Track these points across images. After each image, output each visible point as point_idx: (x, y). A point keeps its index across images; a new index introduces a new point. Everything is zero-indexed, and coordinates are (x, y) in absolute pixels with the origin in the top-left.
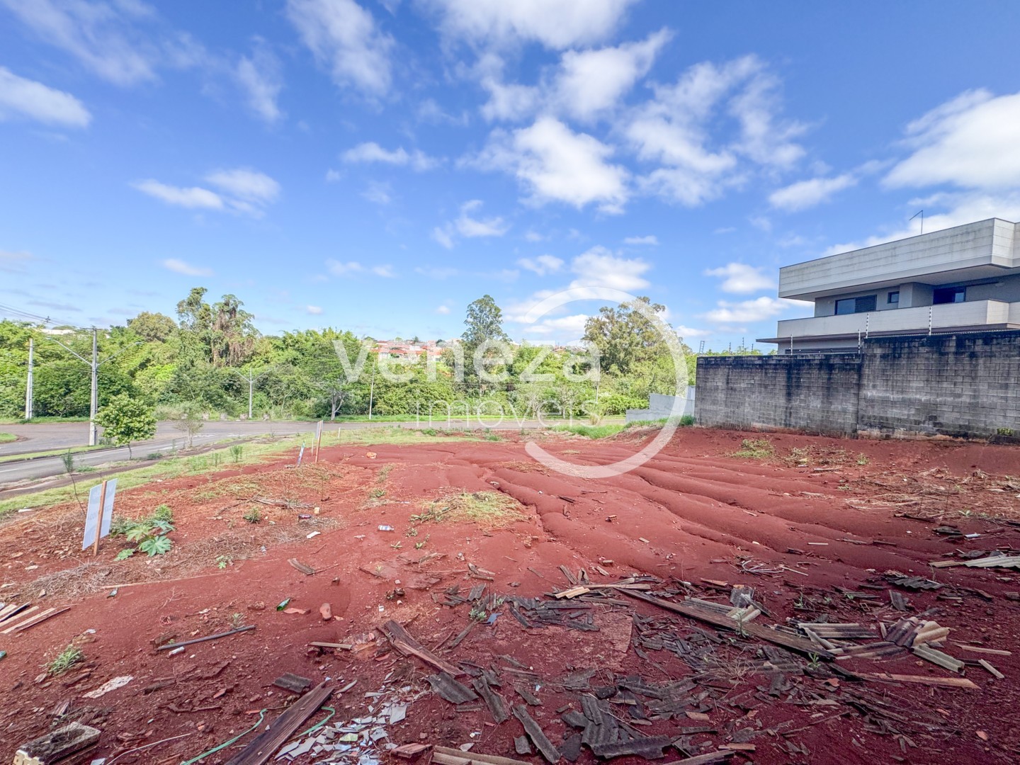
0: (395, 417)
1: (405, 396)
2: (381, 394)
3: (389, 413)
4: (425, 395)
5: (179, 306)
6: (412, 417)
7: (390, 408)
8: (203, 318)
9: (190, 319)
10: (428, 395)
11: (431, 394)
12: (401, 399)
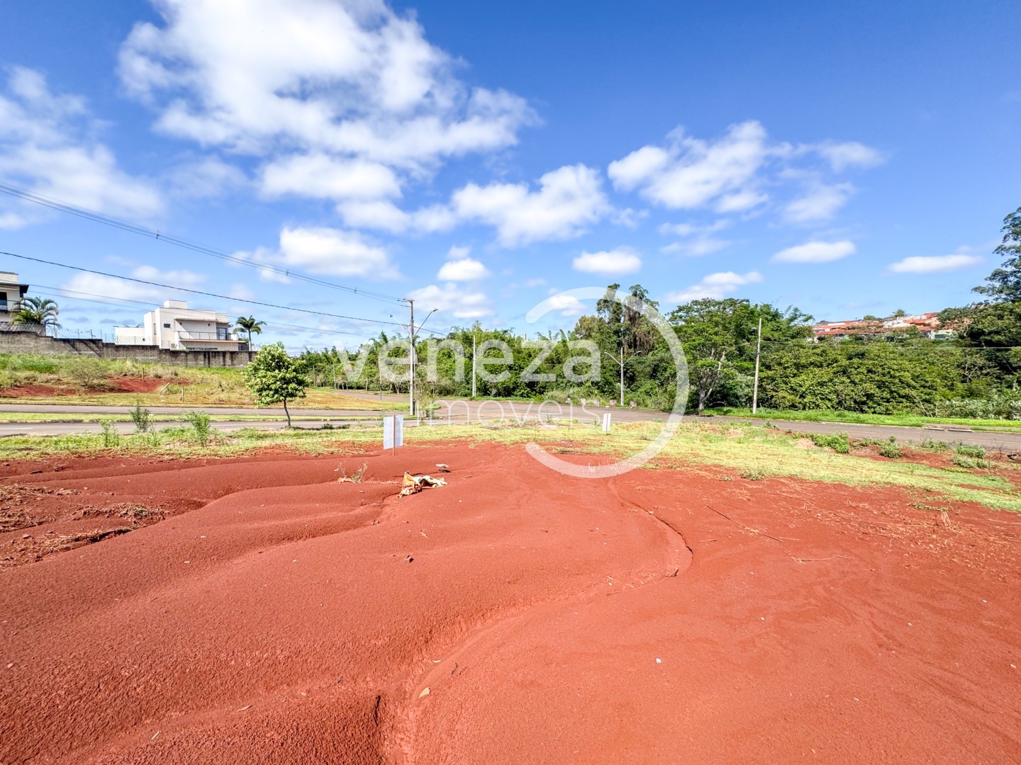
0: (801, 414)
1: (831, 380)
2: (787, 377)
3: (793, 406)
4: (877, 378)
5: (599, 304)
6: (839, 415)
7: (798, 399)
8: (615, 312)
9: (606, 316)
10: (886, 378)
11: (894, 377)
12: (822, 384)
